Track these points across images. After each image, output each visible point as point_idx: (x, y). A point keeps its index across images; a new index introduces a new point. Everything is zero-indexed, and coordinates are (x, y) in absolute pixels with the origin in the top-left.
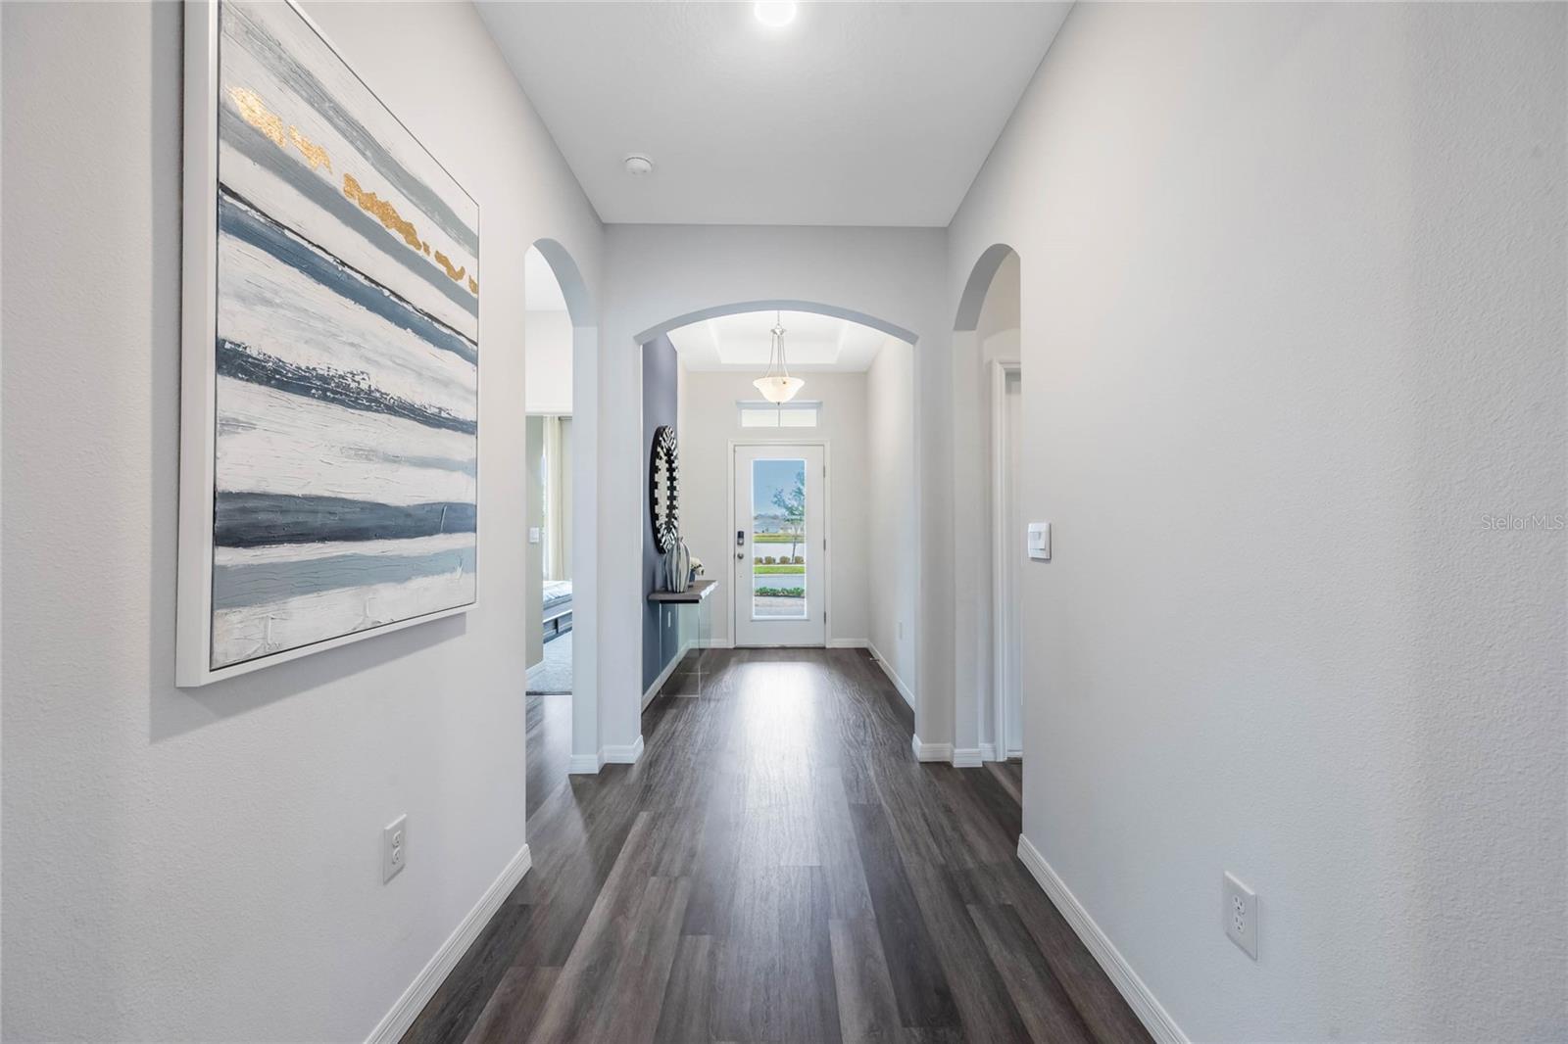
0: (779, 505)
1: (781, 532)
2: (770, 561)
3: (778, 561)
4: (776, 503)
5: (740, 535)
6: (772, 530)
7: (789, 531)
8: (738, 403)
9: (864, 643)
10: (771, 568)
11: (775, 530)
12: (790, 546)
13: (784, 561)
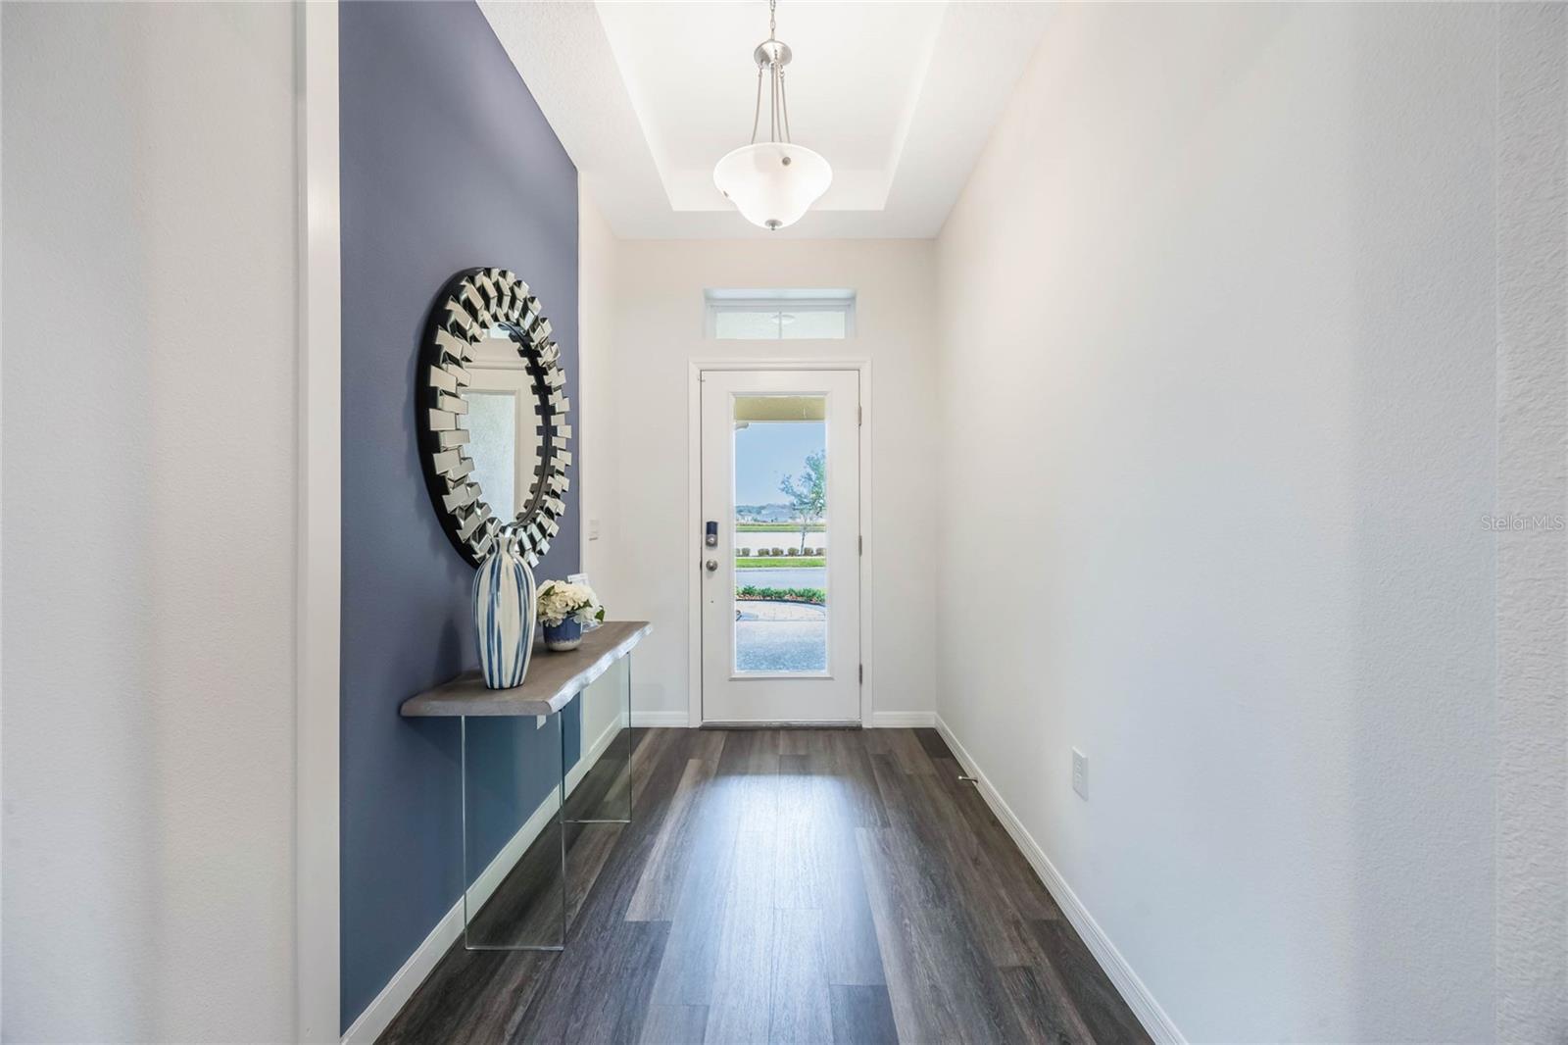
0: (787, 493)
1: (790, 521)
2: (777, 553)
3: (786, 552)
4: (783, 490)
5: (712, 528)
6: (781, 520)
7: (798, 520)
8: (708, 299)
9: (929, 719)
10: (779, 561)
11: (784, 519)
12: (799, 536)
13: (792, 552)
